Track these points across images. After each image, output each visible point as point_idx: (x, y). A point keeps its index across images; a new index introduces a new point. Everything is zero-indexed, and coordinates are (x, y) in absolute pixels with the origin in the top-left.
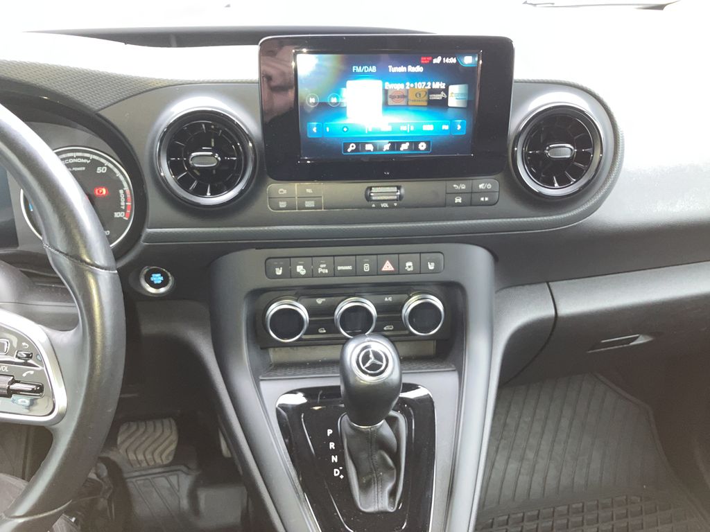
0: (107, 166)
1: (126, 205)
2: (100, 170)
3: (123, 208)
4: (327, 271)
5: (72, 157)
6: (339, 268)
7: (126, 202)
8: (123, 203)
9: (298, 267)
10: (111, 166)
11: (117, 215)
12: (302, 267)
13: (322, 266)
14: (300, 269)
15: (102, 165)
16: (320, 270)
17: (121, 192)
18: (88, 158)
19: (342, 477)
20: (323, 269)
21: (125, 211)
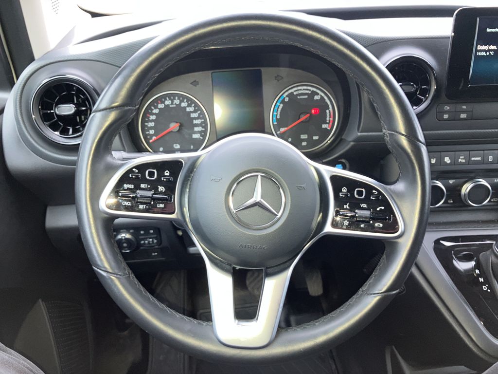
0: (321, 96)
1: (330, 120)
2: (317, 98)
3: (328, 122)
4: (464, 161)
5: (301, 90)
6: (473, 159)
7: (330, 117)
8: (328, 119)
9: (446, 158)
10: (323, 95)
11: (324, 126)
12: (448, 158)
13: (461, 157)
14: (447, 160)
15: (318, 94)
16: (460, 160)
17: (327, 111)
18: (310, 90)
19: (489, 291)
20: (461, 160)
21: (329, 123)
